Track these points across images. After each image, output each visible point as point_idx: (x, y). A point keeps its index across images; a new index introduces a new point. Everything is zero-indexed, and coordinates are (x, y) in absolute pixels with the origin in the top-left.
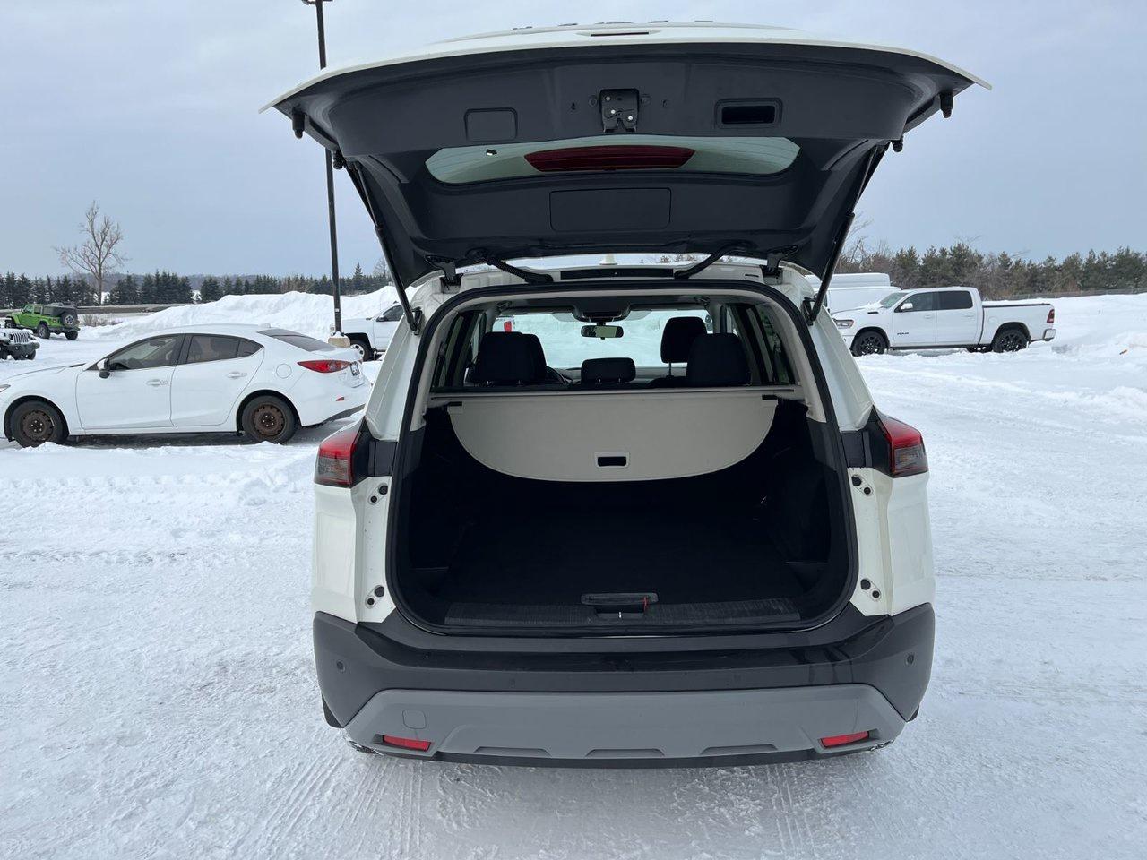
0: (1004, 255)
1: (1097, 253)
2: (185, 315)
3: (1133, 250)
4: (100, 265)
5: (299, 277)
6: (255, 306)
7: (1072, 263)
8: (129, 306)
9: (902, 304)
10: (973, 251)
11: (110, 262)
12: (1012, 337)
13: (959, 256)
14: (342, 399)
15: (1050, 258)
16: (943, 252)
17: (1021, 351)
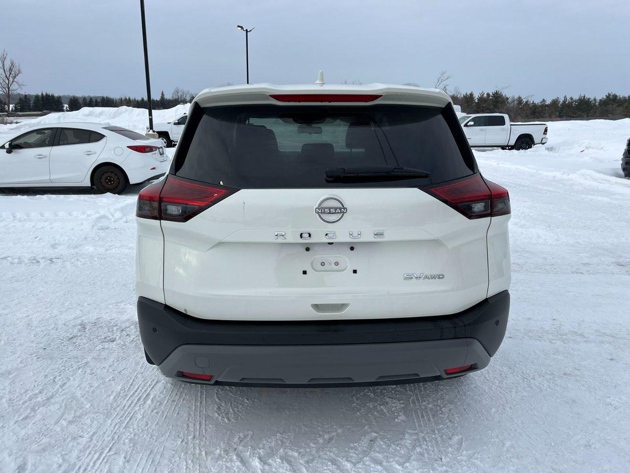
0: (520, 98)
1: (568, 98)
2: (59, 118)
3: (587, 96)
4: (9, 89)
5: (128, 98)
6: (101, 114)
7: (555, 102)
8: (26, 113)
9: (468, 122)
10: (504, 95)
11: (14, 87)
12: (525, 142)
13: (496, 98)
14: (154, 168)
15: (544, 100)
16: (488, 95)
17: (529, 150)
